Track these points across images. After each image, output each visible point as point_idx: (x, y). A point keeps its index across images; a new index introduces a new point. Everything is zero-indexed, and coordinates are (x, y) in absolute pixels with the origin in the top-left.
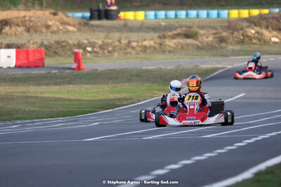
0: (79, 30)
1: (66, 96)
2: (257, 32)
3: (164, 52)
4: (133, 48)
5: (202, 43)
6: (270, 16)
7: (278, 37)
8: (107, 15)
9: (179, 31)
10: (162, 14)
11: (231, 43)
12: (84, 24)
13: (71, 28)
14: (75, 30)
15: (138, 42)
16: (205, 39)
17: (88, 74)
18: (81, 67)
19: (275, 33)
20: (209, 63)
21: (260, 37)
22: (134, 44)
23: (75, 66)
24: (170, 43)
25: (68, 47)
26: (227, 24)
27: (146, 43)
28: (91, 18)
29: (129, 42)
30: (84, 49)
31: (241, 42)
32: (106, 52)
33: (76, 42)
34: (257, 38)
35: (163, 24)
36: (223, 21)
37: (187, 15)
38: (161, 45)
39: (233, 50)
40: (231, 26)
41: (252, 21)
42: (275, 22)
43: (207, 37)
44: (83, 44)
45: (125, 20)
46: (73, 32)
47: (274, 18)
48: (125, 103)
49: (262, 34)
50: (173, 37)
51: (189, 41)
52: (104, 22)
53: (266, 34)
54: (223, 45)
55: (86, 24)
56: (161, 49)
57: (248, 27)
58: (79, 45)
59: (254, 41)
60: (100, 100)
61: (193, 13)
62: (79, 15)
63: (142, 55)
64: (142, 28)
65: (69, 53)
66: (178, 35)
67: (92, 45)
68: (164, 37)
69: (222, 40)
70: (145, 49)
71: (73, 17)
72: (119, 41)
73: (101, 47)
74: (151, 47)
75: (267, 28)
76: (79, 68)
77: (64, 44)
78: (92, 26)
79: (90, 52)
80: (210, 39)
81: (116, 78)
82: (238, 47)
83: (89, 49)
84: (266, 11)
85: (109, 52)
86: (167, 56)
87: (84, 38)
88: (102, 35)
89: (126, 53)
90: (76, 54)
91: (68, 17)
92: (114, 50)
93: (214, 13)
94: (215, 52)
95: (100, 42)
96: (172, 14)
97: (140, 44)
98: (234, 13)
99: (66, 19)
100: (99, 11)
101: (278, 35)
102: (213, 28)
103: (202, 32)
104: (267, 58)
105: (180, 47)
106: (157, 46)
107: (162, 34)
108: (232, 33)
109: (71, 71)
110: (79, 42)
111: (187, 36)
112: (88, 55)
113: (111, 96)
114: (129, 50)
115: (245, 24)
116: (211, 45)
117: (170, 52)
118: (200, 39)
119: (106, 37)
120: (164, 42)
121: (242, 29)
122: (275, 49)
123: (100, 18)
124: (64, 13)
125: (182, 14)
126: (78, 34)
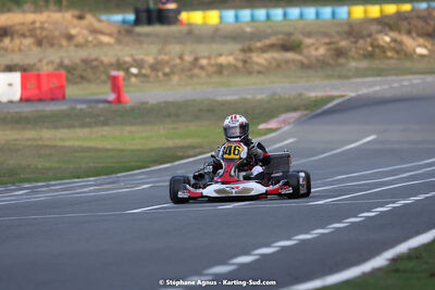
0: (119, 41)
1: (99, 144)
2: (394, 40)
3: (250, 73)
4: (202, 68)
5: (308, 57)
6: (414, 14)
7: (426, 47)
8: (161, 17)
9: (273, 40)
10: (246, 14)
11: (353, 58)
12: (126, 31)
13: (105, 39)
14: (112, 40)
15: (209, 58)
16: (313, 53)
17: (132, 109)
18: (122, 99)
19: (421, 41)
20: (319, 88)
21: (398, 47)
22: (204, 62)
23: (112, 97)
24: (260, 59)
25: (101, 68)
26: (346, 29)
27: (223, 60)
28: (137, 22)
29: (196, 59)
30: (127, 70)
31: (370, 56)
32: (160, 74)
33: (113, 60)
34: (394, 49)
35: (248, 29)
36: (340, 24)
37: (285, 15)
38: (245, 62)
39: (357, 69)
40: (354, 31)
41: (385, 23)
42: (420, 24)
43: (317, 49)
44: (125, 63)
45: (190, 25)
46: (109, 44)
47: (419, 17)
48: (191, 153)
49: (401, 43)
50: (263, 50)
51: (290, 55)
52: (158, 29)
53: (408, 42)
54: (342, 60)
55: (129, 32)
56: (246, 68)
57: (380, 32)
58: (119, 65)
59: (389, 54)
60: (152, 150)
61: (294, 12)
62: (118, 18)
63: (216, 79)
64: (216, 35)
65: (104, 77)
66: (272, 47)
67: (139, 64)
68: (250, 50)
69: (340, 53)
70: (220, 69)
71: (109, 22)
72: (181, 58)
73: (154, 68)
74: (229, 65)
75: (409, 33)
76: (119, 100)
77: (95, 63)
78: (139, 35)
79: (136, 76)
80: (322, 51)
81: (177, 116)
82: (364, 64)
83: (134, 70)
84: (407, 7)
85: (165, 75)
86: (254, 79)
87: (126, 53)
88: (154, 49)
89: (191, 77)
90: (114, 80)
91: (100, 21)
92: (172, 72)
93: (327, 11)
94: (329, 72)
95: (150, 60)
96: (261, 13)
97: (213, 61)
98: (358, 12)
99: (97, 25)
100: (149, 11)
101: (427, 44)
102: (326, 35)
103: (308, 41)
104: (410, 80)
105: (274, 64)
106: (240, 64)
107: (246, 45)
108: (356, 42)
109: (106, 105)
110: (118, 61)
111: (286, 47)
112: (133, 80)
113: (170, 143)
114: (196, 71)
115: (374, 28)
116: (323, 62)
117: (259, 72)
118: (305, 51)
119: (160, 52)
120: (250, 58)
121: (370, 35)
122: (421, 65)
123: (150, 22)
124: (94, 16)
125: (277, 13)
126: (117, 48)
